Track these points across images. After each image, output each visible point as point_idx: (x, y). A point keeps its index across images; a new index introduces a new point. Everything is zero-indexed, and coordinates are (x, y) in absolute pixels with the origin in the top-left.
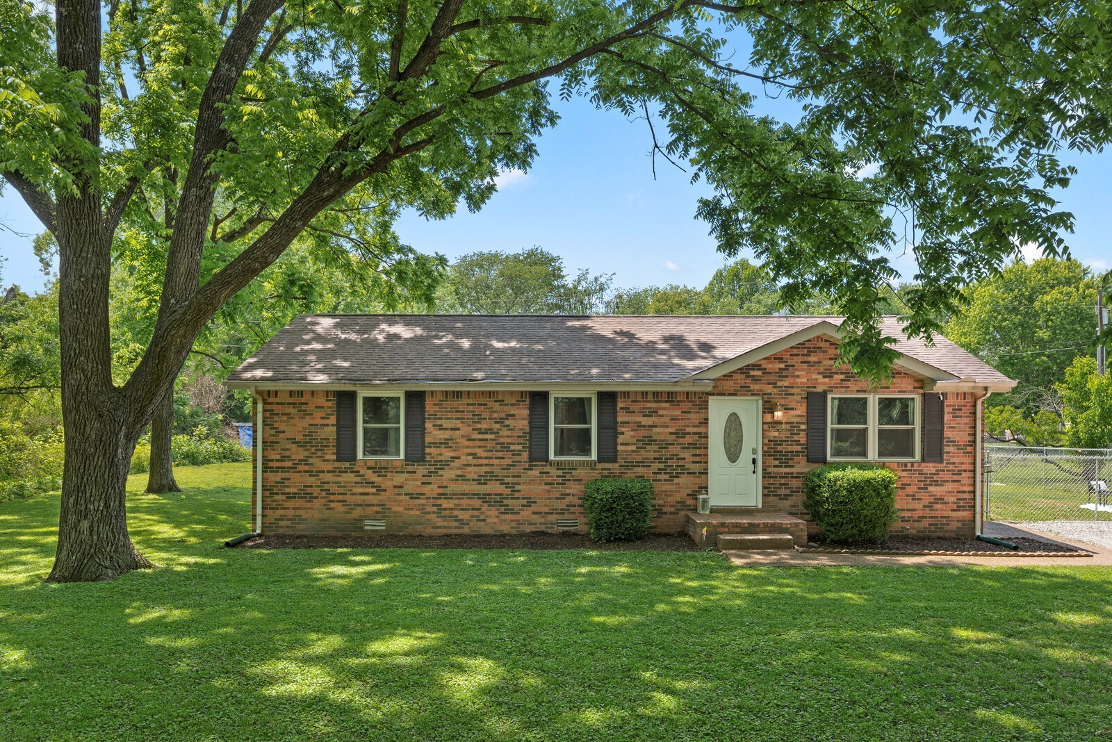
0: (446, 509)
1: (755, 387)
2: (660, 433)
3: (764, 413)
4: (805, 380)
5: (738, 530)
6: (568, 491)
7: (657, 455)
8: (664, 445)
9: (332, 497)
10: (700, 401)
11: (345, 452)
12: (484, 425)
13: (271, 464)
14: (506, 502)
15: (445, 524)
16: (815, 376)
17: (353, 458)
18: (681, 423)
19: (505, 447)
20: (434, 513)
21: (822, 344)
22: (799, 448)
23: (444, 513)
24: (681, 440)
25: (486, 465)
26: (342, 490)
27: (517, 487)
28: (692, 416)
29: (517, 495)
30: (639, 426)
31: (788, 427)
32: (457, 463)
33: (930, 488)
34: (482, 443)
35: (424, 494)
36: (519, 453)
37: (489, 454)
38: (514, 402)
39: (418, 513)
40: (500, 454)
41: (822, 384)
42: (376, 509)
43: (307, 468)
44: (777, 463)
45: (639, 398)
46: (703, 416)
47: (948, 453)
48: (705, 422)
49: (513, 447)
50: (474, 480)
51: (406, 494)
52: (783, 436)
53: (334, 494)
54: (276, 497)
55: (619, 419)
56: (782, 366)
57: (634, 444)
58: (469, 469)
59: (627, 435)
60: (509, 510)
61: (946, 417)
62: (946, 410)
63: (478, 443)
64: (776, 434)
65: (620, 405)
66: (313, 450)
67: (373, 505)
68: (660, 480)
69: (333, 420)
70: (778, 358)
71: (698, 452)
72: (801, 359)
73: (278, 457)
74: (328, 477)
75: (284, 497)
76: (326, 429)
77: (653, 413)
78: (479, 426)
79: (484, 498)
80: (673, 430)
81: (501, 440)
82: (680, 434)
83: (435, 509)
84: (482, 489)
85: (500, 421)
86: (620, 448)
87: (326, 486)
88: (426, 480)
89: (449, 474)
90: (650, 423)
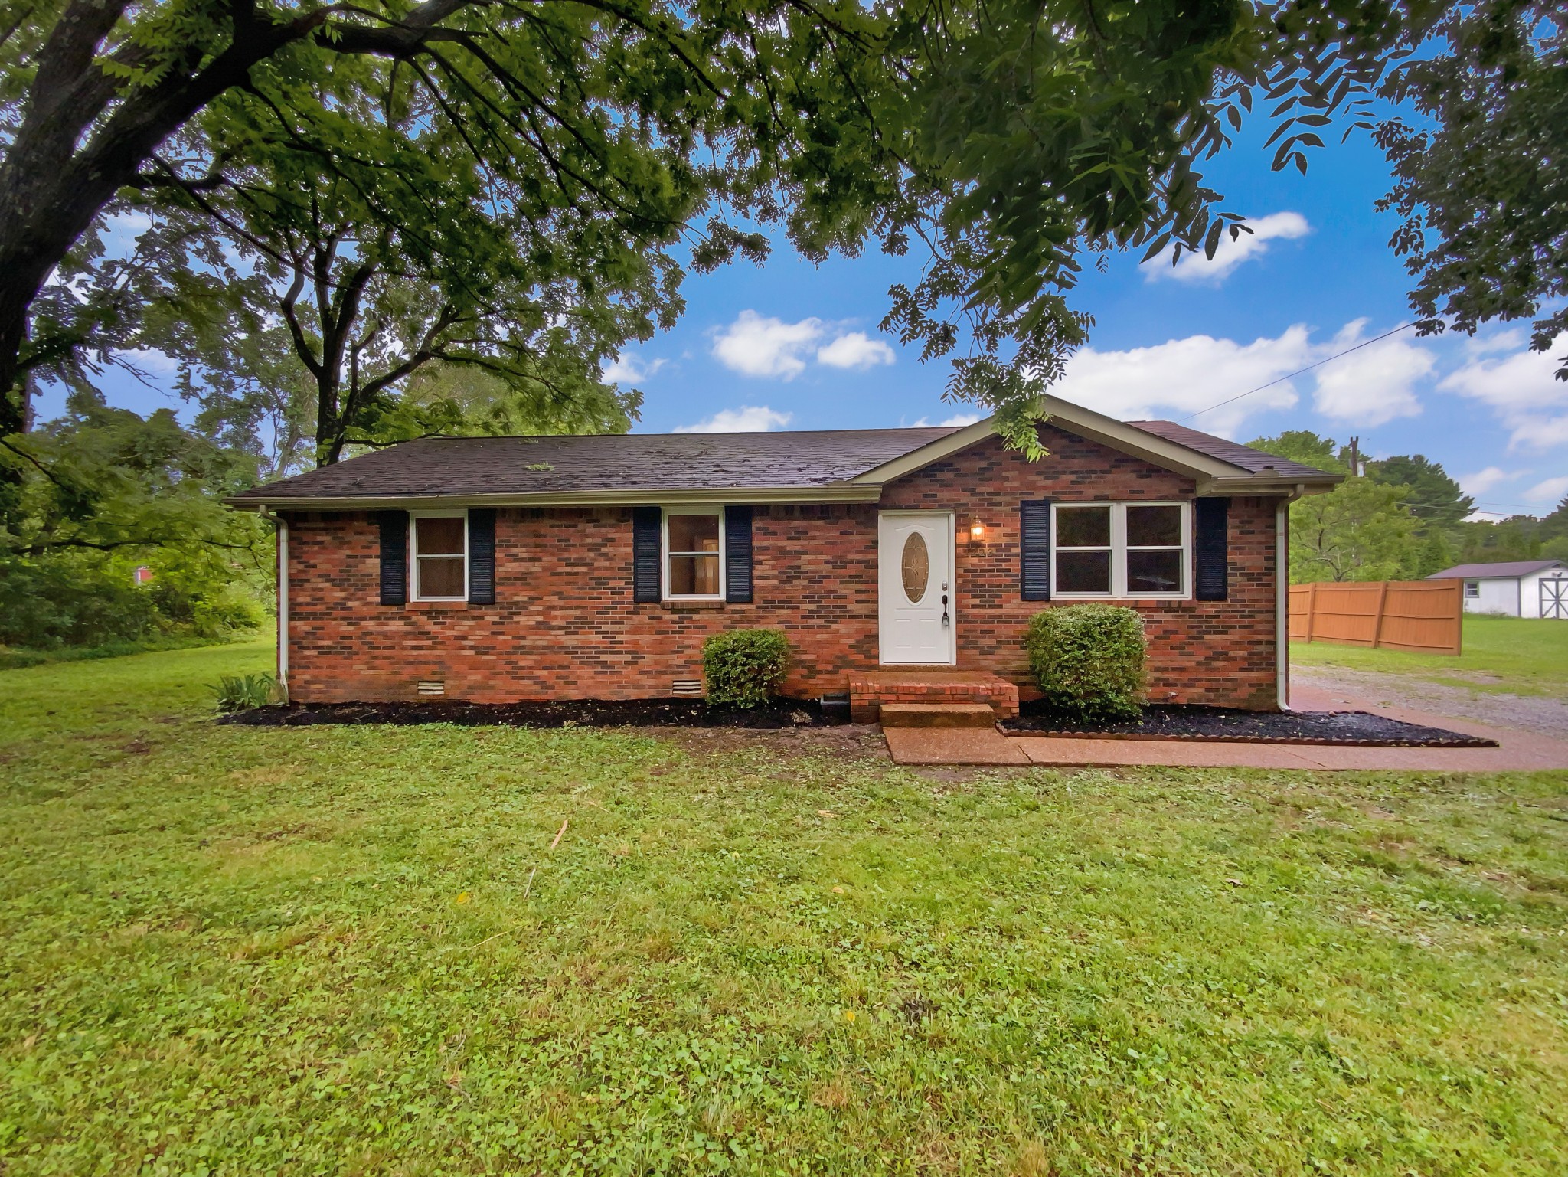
0: (522, 668)
1: (944, 495)
2: (811, 561)
3: (957, 531)
4: (1016, 484)
6: (687, 642)
7: (807, 592)
8: (817, 580)
9: (376, 652)
10: (864, 515)
11: (393, 594)
12: (574, 555)
13: (299, 609)
14: (603, 657)
15: (522, 686)
16: (1032, 478)
17: (403, 599)
18: (841, 547)
19: (600, 583)
20: (508, 672)
22: (1009, 580)
23: (521, 672)
24: (841, 571)
25: (577, 607)
26: (388, 643)
27: (619, 638)
28: (853, 537)
29: (618, 646)
30: (782, 553)
31: (993, 549)
32: (538, 605)
33: (1207, 637)
34: (571, 578)
35: (494, 648)
36: (616, 591)
37: (581, 593)
38: (613, 520)
39: (487, 672)
40: (595, 594)
41: (1043, 487)
42: (432, 666)
43: (344, 613)
44: (977, 601)
45: (782, 514)
46: (869, 536)
47: (1234, 585)
48: (874, 545)
49: (612, 584)
50: (561, 627)
51: (471, 647)
52: (985, 564)
53: (378, 648)
54: (307, 653)
55: (755, 544)
56: (984, 464)
57: (775, 577)
58: (554, 612)
59: (765, 564)
60: (607, 668)
61: (1230, 532)
63: (565, 578)
64: (976, 561)
65: (756, 523)
66: (352, 589)
67: (426, 662)
68: (812, 627)
69: (376, 551)
70: (978, 454)
71: (863, 586)
73: (308, 600)
74: (370, 625)
75: (315, 653)
76: (368, 561)
77: (802, 533)
78: (566, 555)
79: (574, 651)
80: (829, 557)
81: (596, 574)
82: (839, 562)
83: (509, 668)
84: (571, 641)
85: (595, 547)
86: (756, 582)
87: (368, 638)
88: (496, 628)
89: (527, 619)
90: (797, 548)
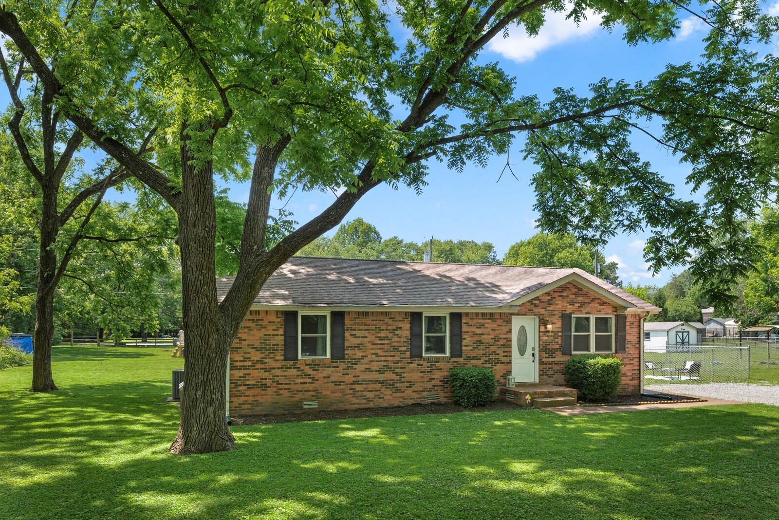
0: (358, 391)
1: (536, 310)
2: (486, 339)
3: (539, 326)
4: (560, 307)
6: (433, 377)
7: (484, 352)
8: (488, 346)
9: (280, 387)
10: (506, 318)
11: (290, 355)
12: (382, 334)
13: (236, 364)
14: (396, 385)
15: (358, 401)
16: (565, 304)
17: (296, 358)
18: (497, 332)
19: (396, 349)
20: (351, 394)
21: (569, 286)
22: (558, 347)
23: (358, 394)
24: (497, 343)
25: (384, 361)
26: (287, 381)
27: (403, 375)
28: (502, 328)
29: (403, 380)
30: (475, 334)
31: (553, 334)
32: (366, 360)
34: (381, 347)
35: (344, 382)
36: (404, 353)
37: (386, 354)
38: (401, 319)
39: (340, 395)
40: (392, 354)
41: (569, 309)
42: (311, 393)
43: (263, 366)
44: (547, 355)
45: (474, 317)
46: (508, 328)
47: (628, 348)
48: (510, 331)
49: (400, 349)
50: (376, 371)
51: (332, 382)
52: (550, 339)
53: (282, 384)
54: (240, 388)
55: (463, 330)
56: (549, 298)
57: (471, 346)
58: (373, 364)
59: (467, 340)
60: (398, 390)
61: (627, 328)
62: (627, 324)
63: (379, 347)
64: (546, 338)
65: (464, 321)
66: (267, 353)
67: (310, 391)
69: (281, 331)
70: (548, 294)
71: (506, 350)
72: (559, 294)
73: (241, 359)
74: (278, 372)
75: (245, 388)
76: (276, 338)
77: (481, 326)
78: (379, 335)
79: (382, 382)
80: (493, 337)
81: (393, 344)
82: (496, 339)
83: (351, 392)
84: (382, 377)
85: (393, 331)
86: (464, 348)
87: (276, 379)
88: (345, 372)
89: (360, 367)
90: (480, 332)
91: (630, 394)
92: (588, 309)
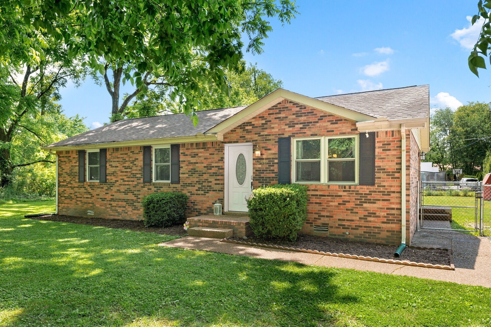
0: (113, 206)
1: (248, 137)
2: (200, 167)
3: (253, 153)
4: (277, 130)
5: (207, 225)
7: (197, 180)
8: (201, 174)
9: (78, 199)
10: (219, 147)
11: (82, 179)
12: (127, 164)
14: (135, 204)
15: (113, 214)
16: (283, 127)
17: (85, 181)
18: (210, 160)
19: (134, 175)
20: (110, 208)
21: (288, 105)
22: (273, 175)
23: (113, 208)
24: (210, 171)
25: (128, 185)
26: (81, 196)
27: (139, 196)
28: (215, 156)
29: (139, 200)
30: (190, 163)
31: (267, 161)
32: (117, 184)
33: (365, 205)
35: (106, 199)
36: (139, 179)
37: (129, 179)
38: (138, 152)
39: (104, 208)
40: (132, 179)
41: (288, 131)
42: (91, 205)
43: (71, 185)
45: (190, 147)
46: (221, 156)
47: (380, 178)
48: (222, 159)
49: (137, 176)
50: (123, 192)
51: (101, 198)
52: (265, 167)
53: (78, 197)
54: (62, 198)
55: (181, 159)
56: (264, 122)
57: (187, 173)
58: (121, 186)
59: (184, 168)
60: (136, 208)
61: (377, 150)
62: (377, 145)
63: (125, 174)
64: (260, 166)
65: (181, 151)
66: (72, 177)
67: (89, 203)
68: (199, 194)
69: (77, 164)
70: (261, 117)
71: (218, 178)
72: (275, 116)
73: (63, 180)
74: (76, 190)
75: (64, 198)
76: (76, 168)
77: (194, 156)
78: (125, 165)
79: (126, 201)
80: (205, 165)
81: (133, 172)
82: (209, 167)
83: (110, 206)
84: (126, 197)
85: (132, 162)
86: (181, 176)
87: (76, 194)
88: (107, 192)
89: (114, 189)
90: (195, 161)
91: (384, 242)
92: (314, 131)
